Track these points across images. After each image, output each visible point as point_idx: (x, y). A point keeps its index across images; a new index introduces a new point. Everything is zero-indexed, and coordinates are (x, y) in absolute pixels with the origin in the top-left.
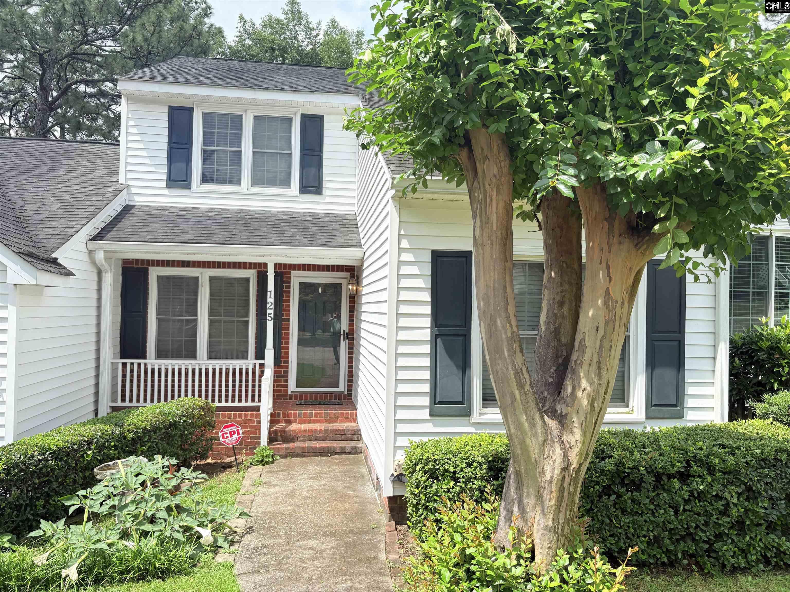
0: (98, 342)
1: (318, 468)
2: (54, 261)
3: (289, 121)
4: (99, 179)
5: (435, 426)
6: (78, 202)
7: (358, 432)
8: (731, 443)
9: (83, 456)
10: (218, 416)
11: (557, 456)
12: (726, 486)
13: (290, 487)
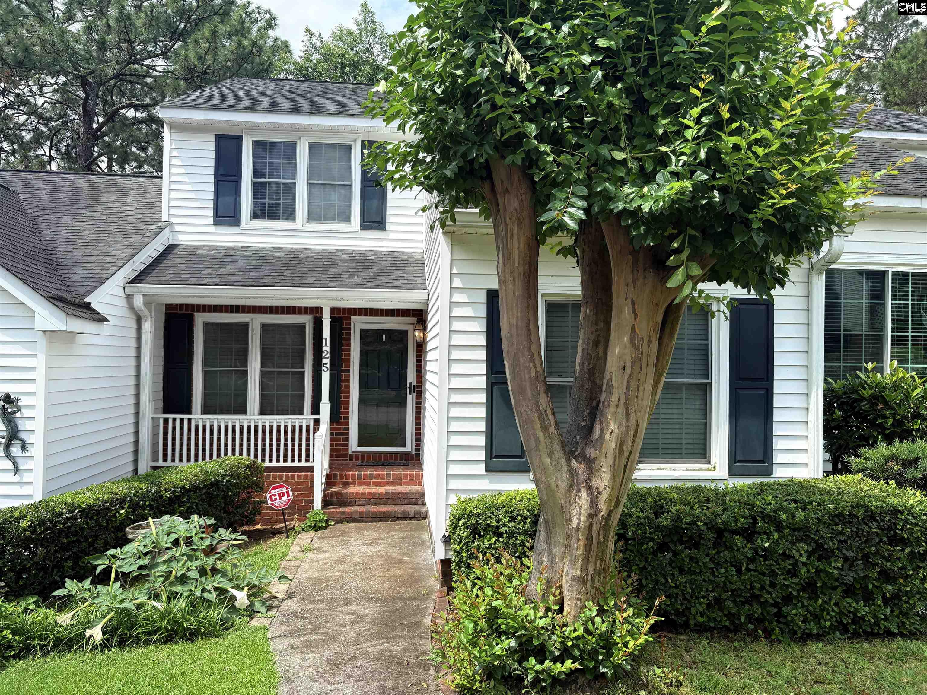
0: (137, 395)
1: (375, 534)
2: (87, 306)
3: (349, 148)
4: (140, 216)
5: (491, 482)
6: (117, 242)
7: (423, 495)
8: (804, 497)
9: (115, 516)
10: (268, 477)
11: (583, 501)
12: (794, 544)
13: (342, 553)
